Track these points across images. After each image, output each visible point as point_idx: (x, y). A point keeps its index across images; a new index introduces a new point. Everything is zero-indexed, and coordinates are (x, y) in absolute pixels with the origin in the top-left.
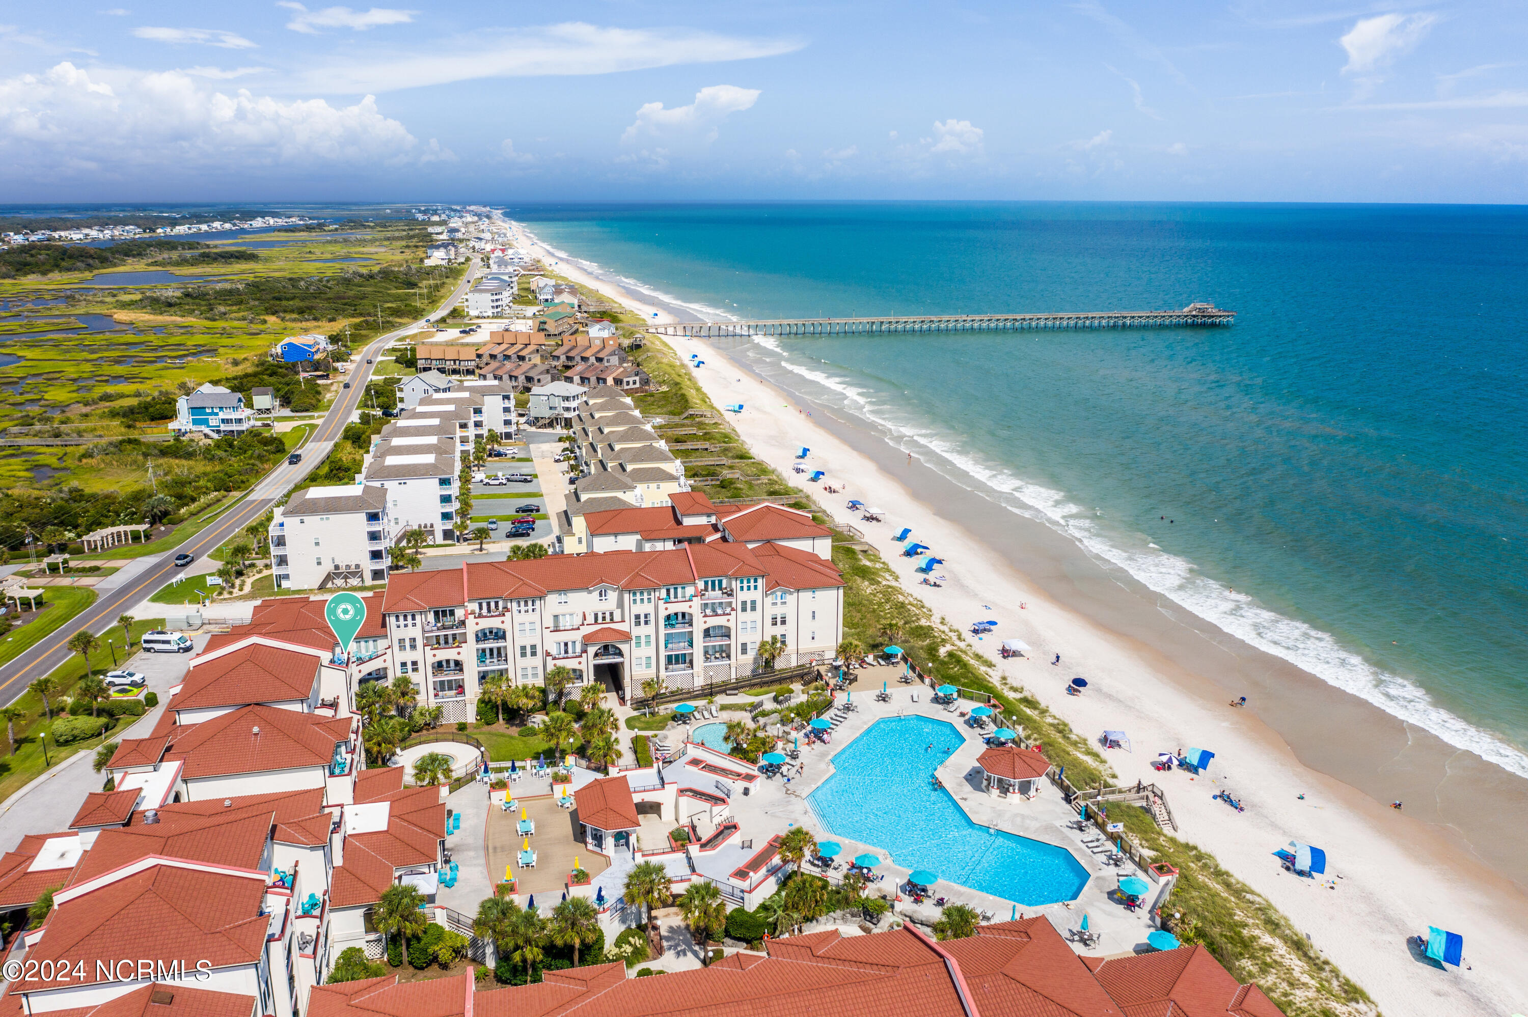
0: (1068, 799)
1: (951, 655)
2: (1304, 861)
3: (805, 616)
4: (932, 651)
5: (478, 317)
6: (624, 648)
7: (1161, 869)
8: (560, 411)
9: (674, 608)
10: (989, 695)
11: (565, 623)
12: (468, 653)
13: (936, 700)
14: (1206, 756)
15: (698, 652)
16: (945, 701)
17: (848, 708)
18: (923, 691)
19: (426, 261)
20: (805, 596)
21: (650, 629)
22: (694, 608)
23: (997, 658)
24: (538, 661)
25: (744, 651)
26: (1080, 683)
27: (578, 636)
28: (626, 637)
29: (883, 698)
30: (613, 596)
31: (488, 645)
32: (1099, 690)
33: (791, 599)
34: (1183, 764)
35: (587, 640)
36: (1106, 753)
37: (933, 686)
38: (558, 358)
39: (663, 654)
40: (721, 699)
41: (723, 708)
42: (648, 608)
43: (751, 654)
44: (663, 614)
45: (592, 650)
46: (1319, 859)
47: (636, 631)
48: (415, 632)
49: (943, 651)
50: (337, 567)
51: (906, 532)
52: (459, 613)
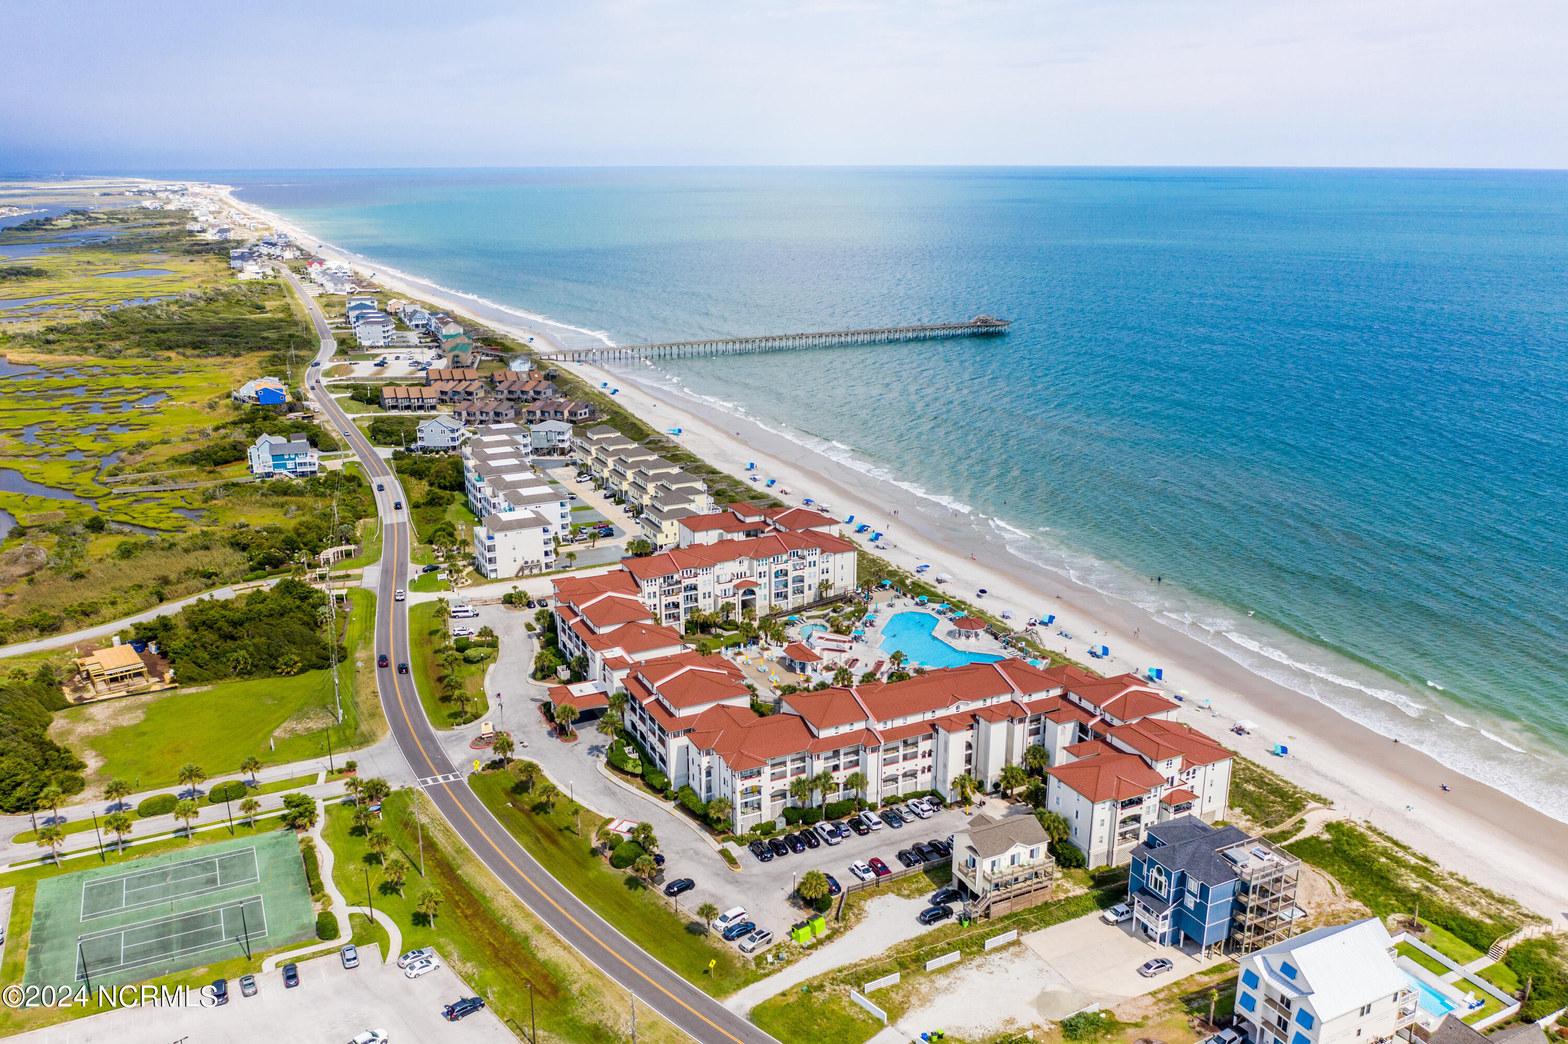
0: (996, 638)
1: (913, 583)
2: (1099, 652)
3: (838, 567)
4: (902, 582)
5: (372, 347)
6: (756, 589)
7: (1044, 658)
8: (555, 442)
9: (779, 567)
10: (941, 599)
11: (722, 580)
12: (680, 598)
13: (917, 604)
14: (1052, 618)
15: (790, 590)
16: (922, 604)
17: (876, 611)
18: (908, 600)
19: (240, 275)
20: (838, 556)
21: (766, 580)
22: (789, 567)
23: (936, 584)
24: (711, 601)
25: (810, 588)
26: (983, 591)
27: (731, 585)
28: (756, 584)
29: (891, 606)
30: (746, 563)
31: (689, 593)
32: (992, 595)
33: (831, 559)
34: (1042, 623)
35: (737, 587)
36: (1005, 621)
37: (913, 598)
38: (502, 392)
39: (773, 592)
40: (806, 614)
41: (808, 618)
42: (765, 568)
43: (813, 590)
44: (774, 570)
45: (741, 592)
46: (1106, 651)
47: (760, 581)
48: (656, 589)
49: (908, 582)
50: (526, 563)
51: (852, 518)
52: (676, 577)
